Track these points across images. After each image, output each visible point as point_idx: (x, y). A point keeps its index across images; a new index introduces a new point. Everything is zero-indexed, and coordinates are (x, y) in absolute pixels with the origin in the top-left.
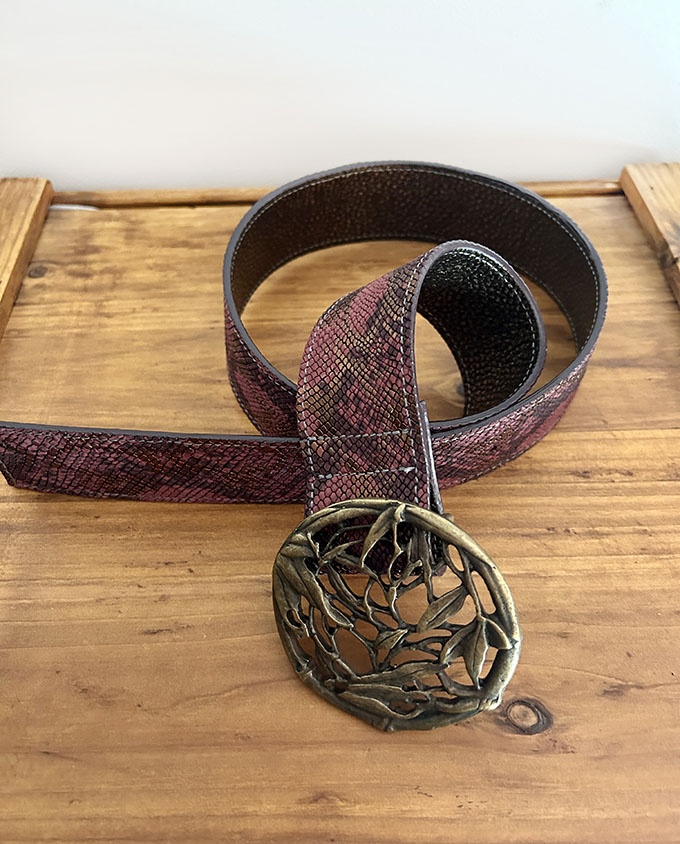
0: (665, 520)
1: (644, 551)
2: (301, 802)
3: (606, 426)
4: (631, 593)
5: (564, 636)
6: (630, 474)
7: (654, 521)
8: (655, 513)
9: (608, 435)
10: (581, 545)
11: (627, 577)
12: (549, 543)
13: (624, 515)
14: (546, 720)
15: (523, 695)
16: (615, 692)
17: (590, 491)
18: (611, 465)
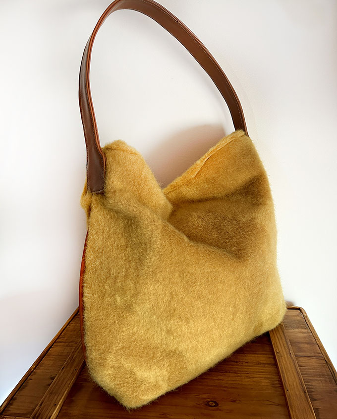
0: (254, 372)
1: (247, 377)
2: (160, 415)
3: (244, 353)
4: (242, 384)
5: (224, 390)
6: (247, 363)
7: (251, 372)
8: (251, 370)
9: (243, 355)
10: (232, 375)
11: (241, 381)
12: (225, 374)
13: (244, 370)
14: (217, 405)
15: (213, 400)
16: (234, 401)
17: (237, 365)
18: (243, 361)
